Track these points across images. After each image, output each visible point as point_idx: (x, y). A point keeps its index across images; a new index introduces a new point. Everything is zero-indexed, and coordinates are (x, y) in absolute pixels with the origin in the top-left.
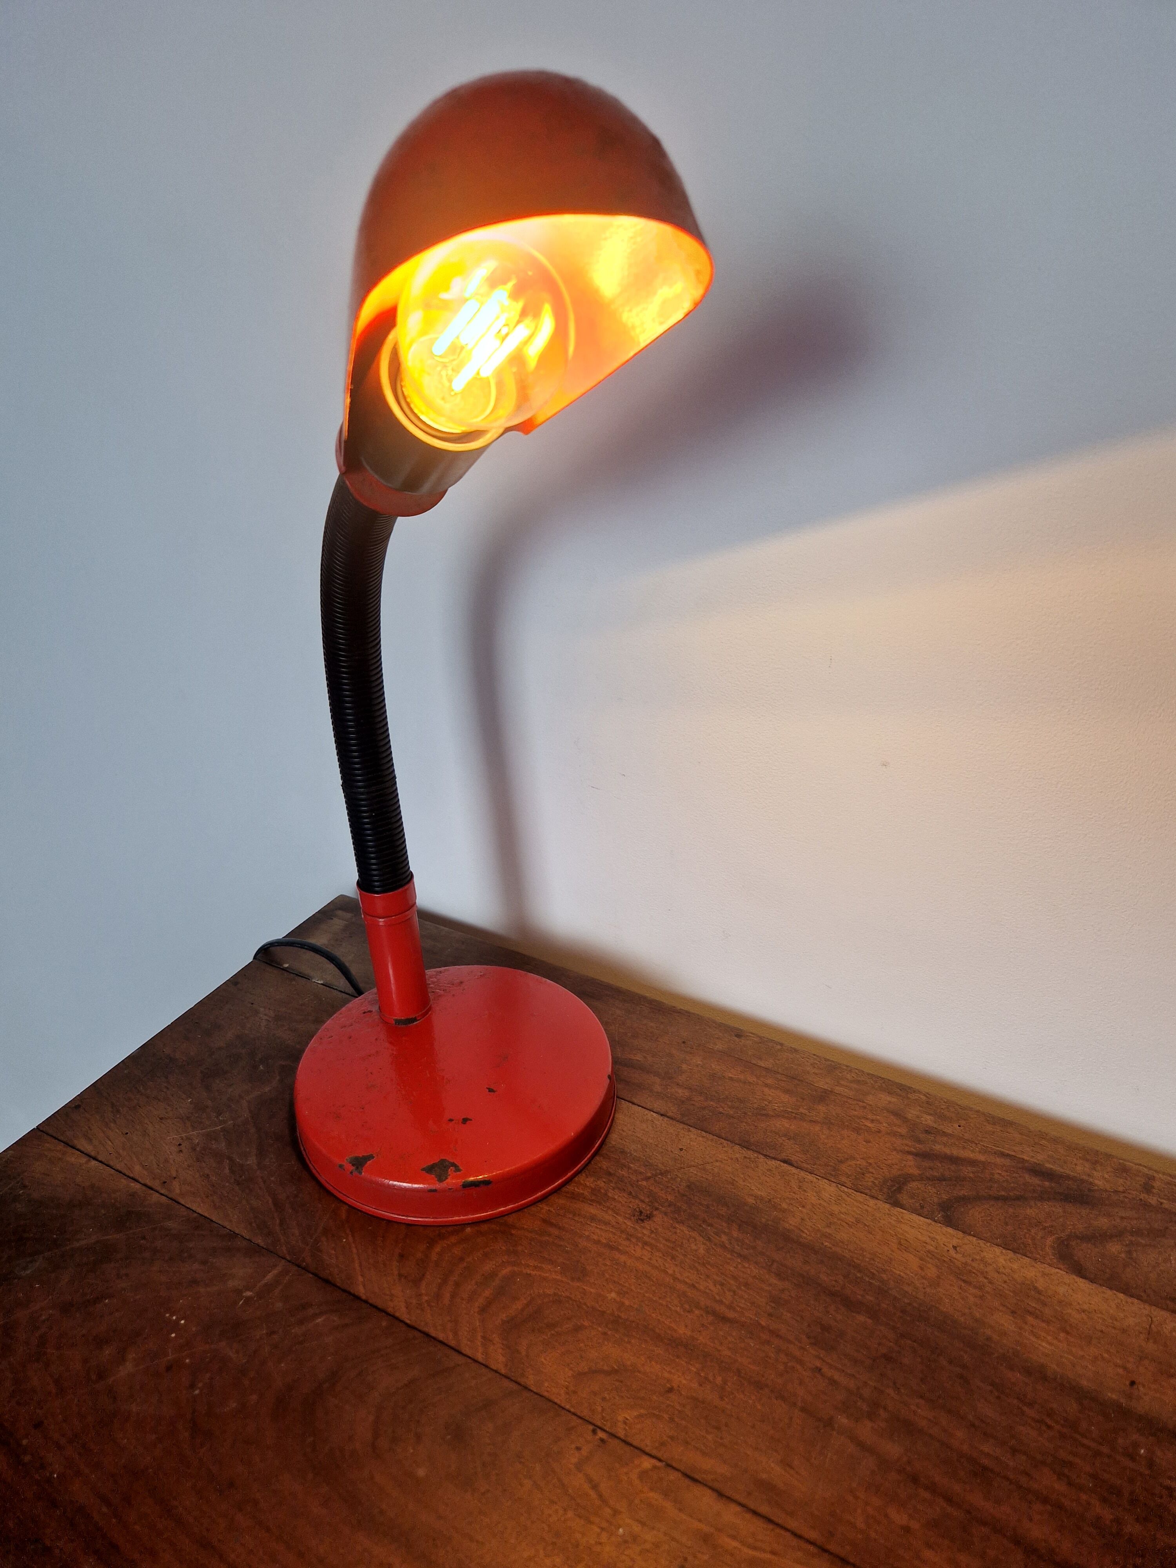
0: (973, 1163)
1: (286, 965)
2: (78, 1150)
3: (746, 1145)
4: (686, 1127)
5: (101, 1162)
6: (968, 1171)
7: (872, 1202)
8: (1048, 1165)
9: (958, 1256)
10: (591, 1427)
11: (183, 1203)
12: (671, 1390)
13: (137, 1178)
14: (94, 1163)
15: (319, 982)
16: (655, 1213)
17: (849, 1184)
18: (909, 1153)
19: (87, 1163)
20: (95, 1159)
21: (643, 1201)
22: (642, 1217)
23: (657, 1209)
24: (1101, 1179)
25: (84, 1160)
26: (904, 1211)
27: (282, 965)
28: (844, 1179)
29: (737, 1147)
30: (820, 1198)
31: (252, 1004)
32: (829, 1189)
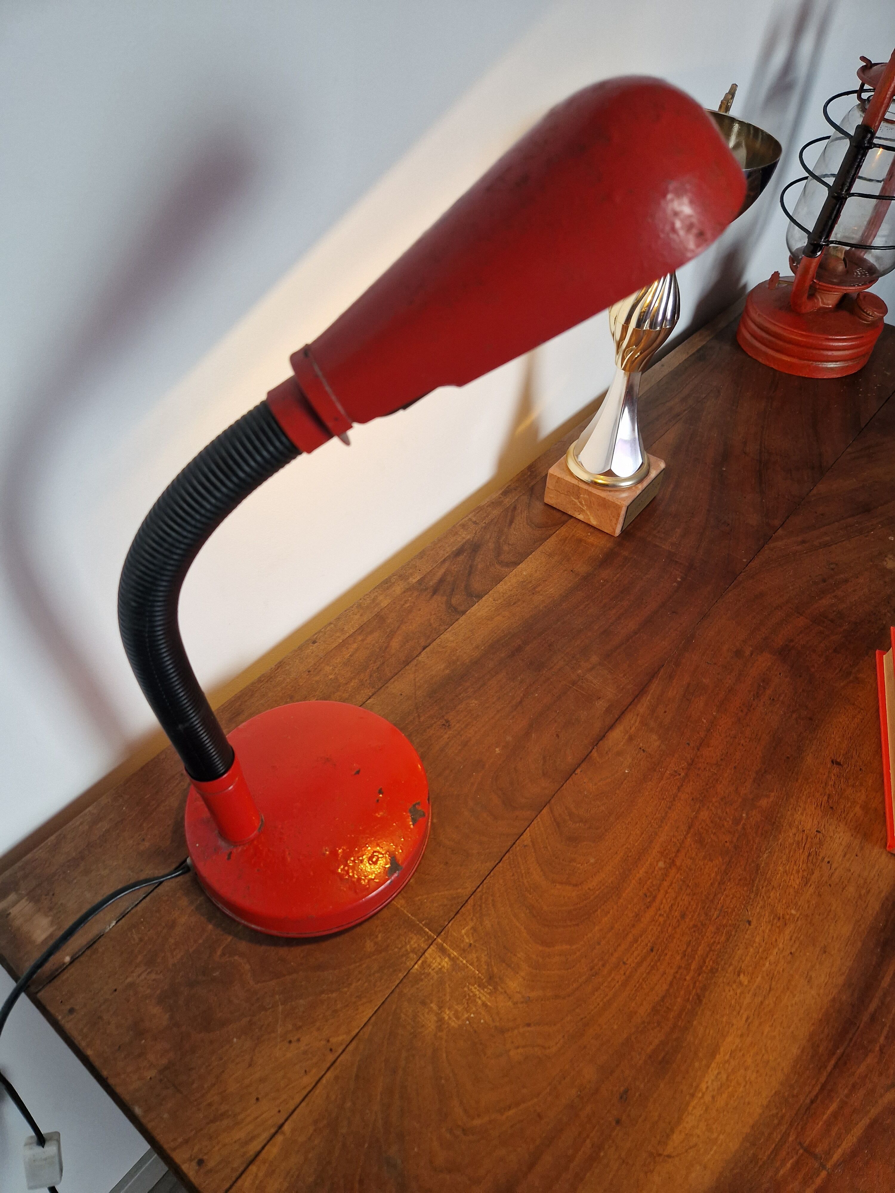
0: (445, 575)
1: (67, 959)
2: (263, 1148)
3: (407, 663)
4: (384, 688)
5: (286, 1120)
6: (449, 579)
7: (460, 621)
8: (454, 549)
9: (499, 601)
10: (574, 774)
11: (357, 1031)
12: (558, 736)
13: (317, 1078)
14: (286, 1128)
15: (113, 924)
16: (445, 718)
17: (446, 627)
18: (433, 596)
19: (284, 1133)
20: (281, 1126)
21: (435, 722)
22: (447, 725)
23: (443, 717)
24: (465, 536)
25: (279, 1138)
26: (469, 611)
27: (64, 964)
28: (442, 628)
29: (407, 667)
30: (453, 641)
31: (116, 990)
32: (447, 636)
